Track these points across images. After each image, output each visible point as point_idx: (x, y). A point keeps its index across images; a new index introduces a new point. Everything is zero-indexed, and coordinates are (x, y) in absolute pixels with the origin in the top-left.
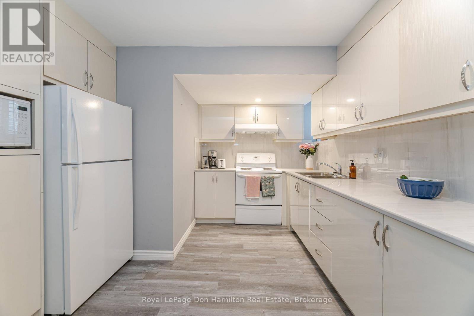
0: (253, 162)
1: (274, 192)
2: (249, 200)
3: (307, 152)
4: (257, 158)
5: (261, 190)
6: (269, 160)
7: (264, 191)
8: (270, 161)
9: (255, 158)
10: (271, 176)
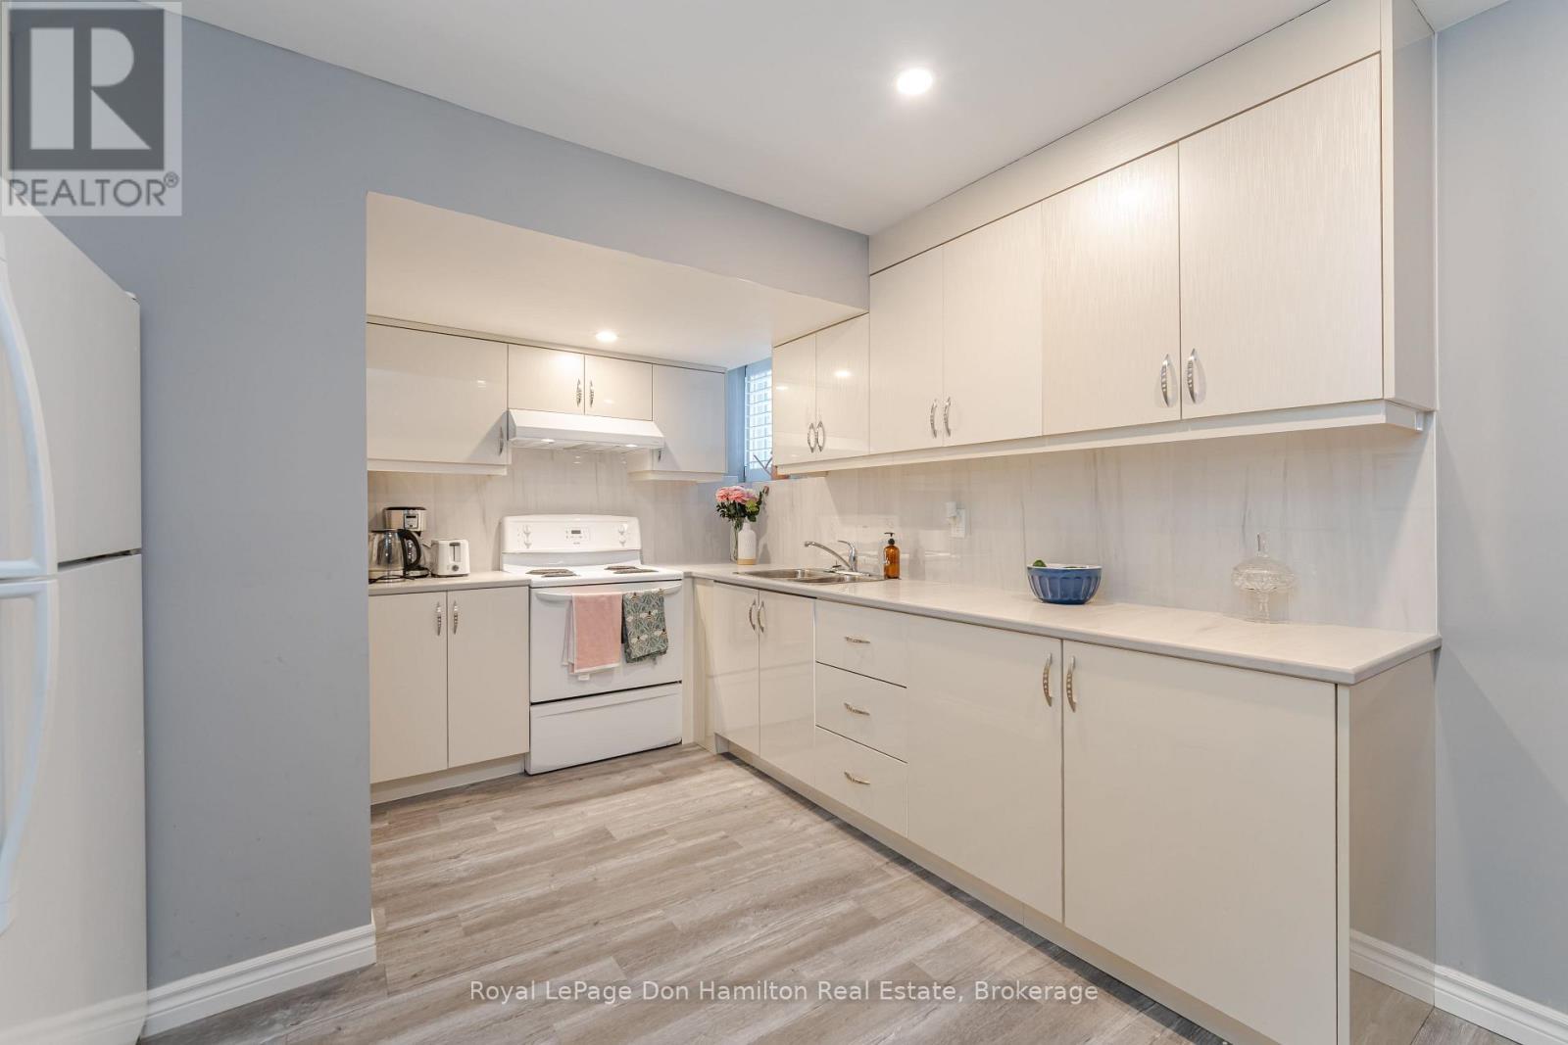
0: (569, 546)
1: (666, 641)
2: (580, 678)
3: (739, 512)
4: (578, 532)
5: (624, 639)
6: (622, 538)
7: (633, 641)
8: (625, 542)
9: (573, 532)
10: (655, 589)
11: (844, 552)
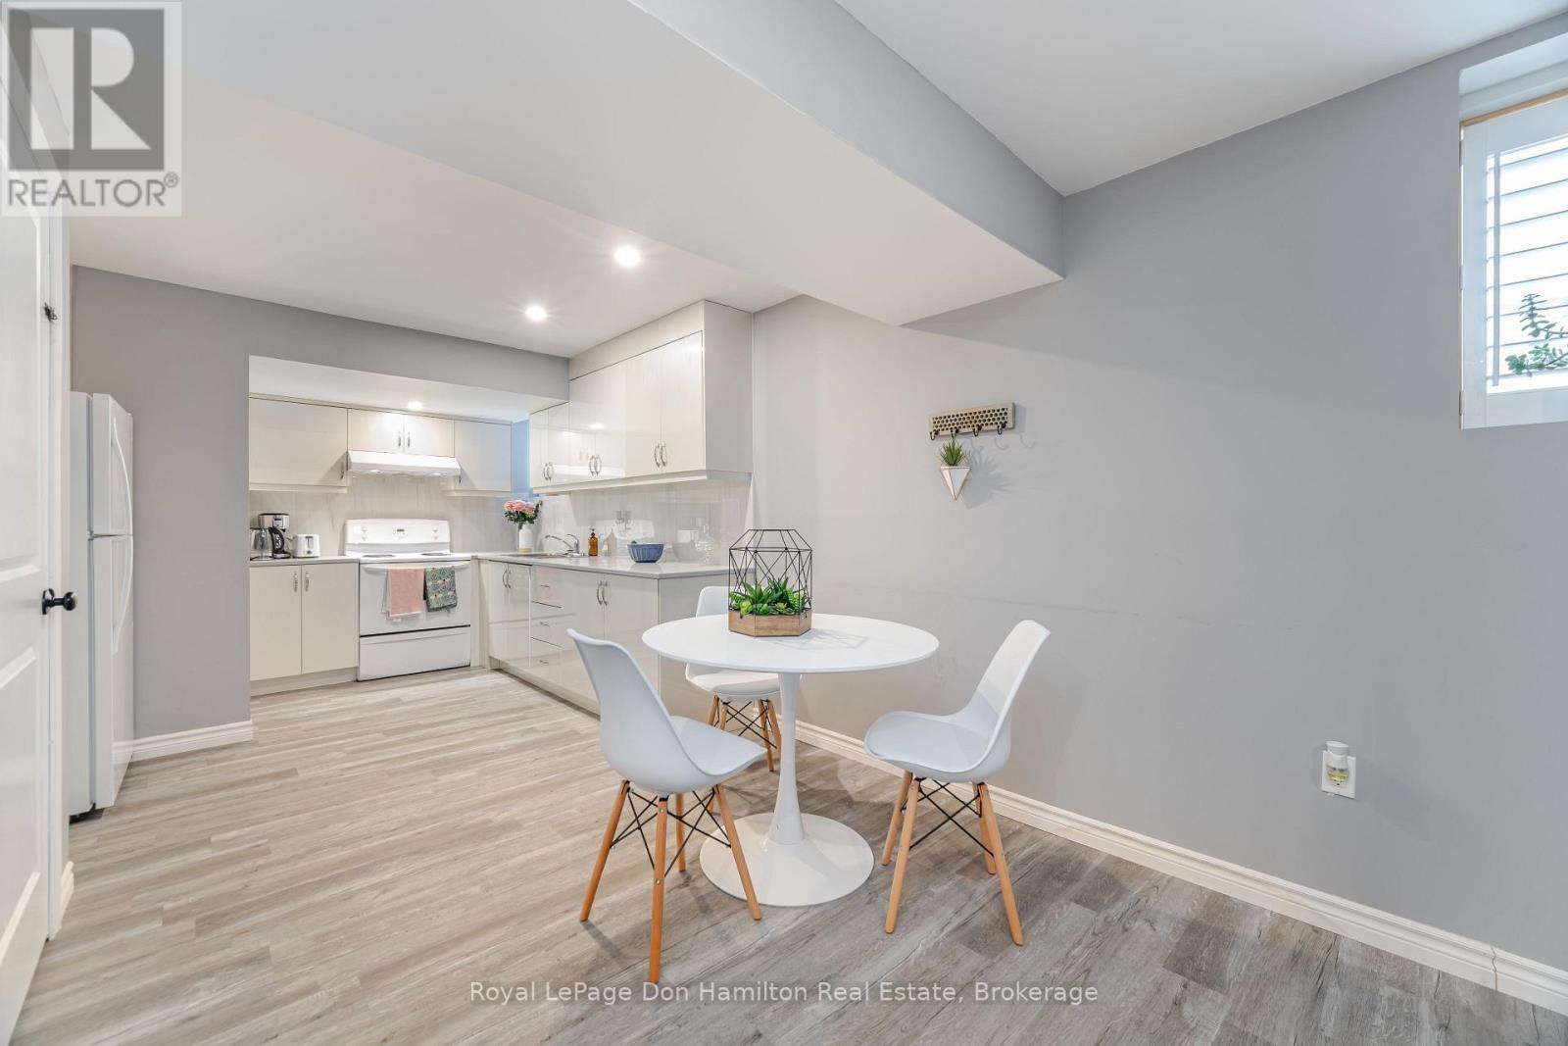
0: (396, 539)
1: (456, 598)
2: (394, 621)
3: (521, 517)
4: (402, 530)
5: (425, 597)
6: (435, 535)
7: (432, 597)
8: (436, 538)
9: (399, 530)
10: (448, 565)
11: (572, 542)
